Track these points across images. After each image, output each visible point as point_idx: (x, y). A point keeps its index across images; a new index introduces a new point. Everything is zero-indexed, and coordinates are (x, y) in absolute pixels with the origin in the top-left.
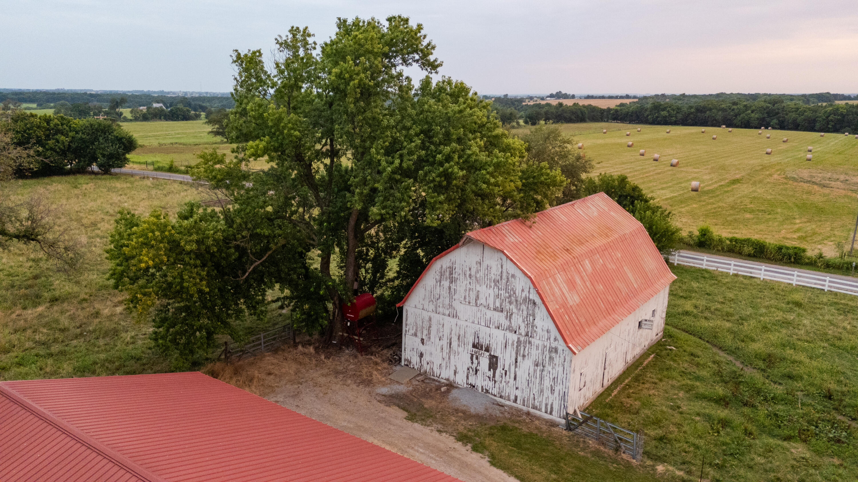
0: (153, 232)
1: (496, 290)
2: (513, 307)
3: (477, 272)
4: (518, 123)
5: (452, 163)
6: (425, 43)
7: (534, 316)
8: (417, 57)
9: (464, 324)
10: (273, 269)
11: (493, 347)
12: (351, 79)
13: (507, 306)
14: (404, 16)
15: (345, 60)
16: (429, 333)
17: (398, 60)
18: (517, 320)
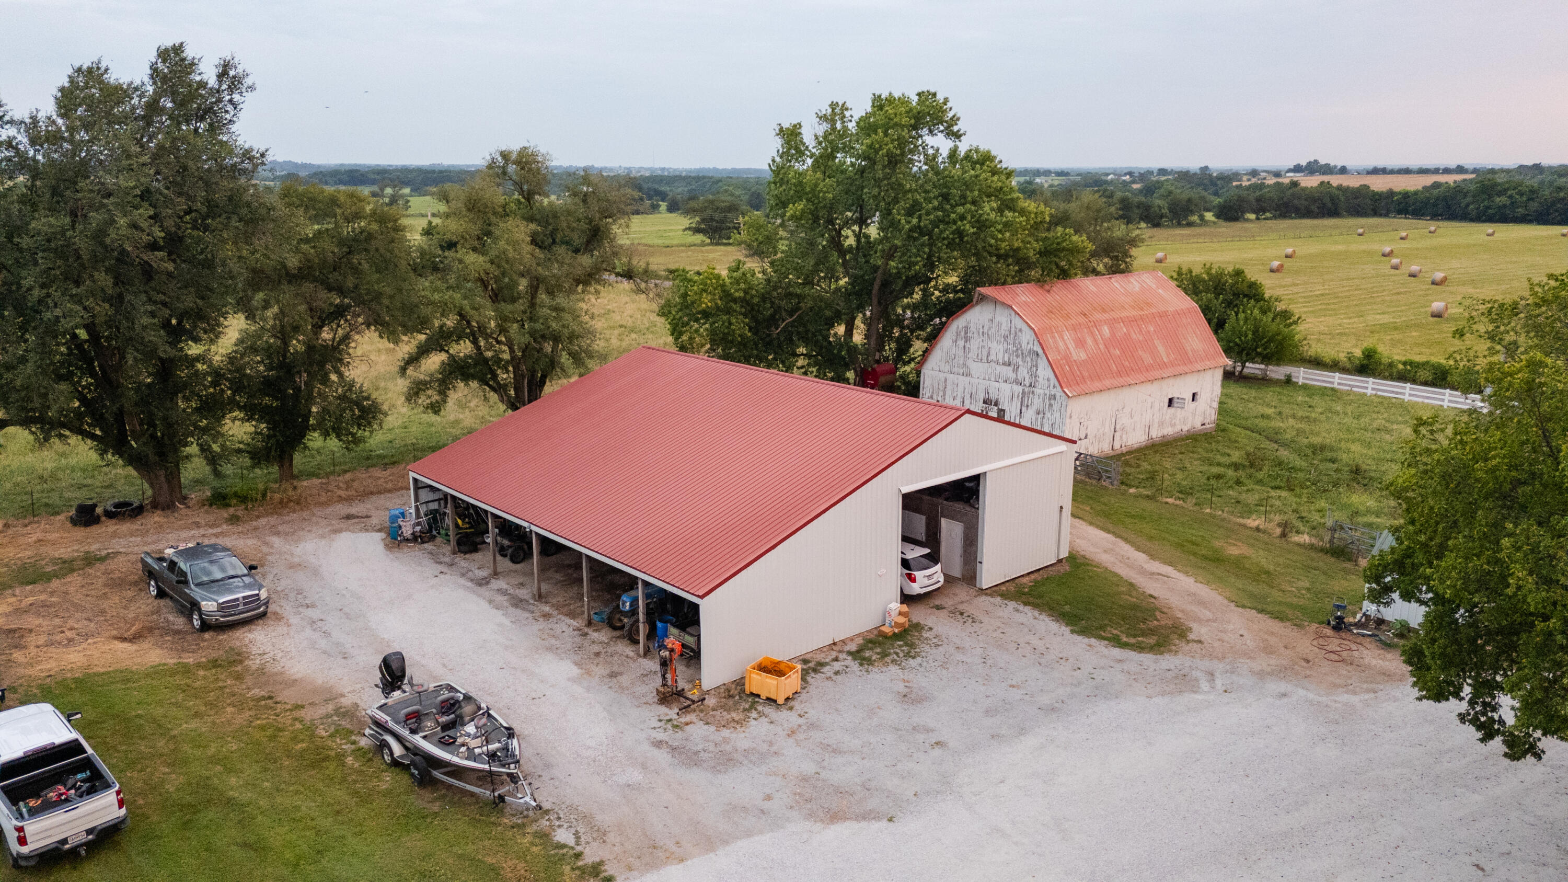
0: (710, 279)
1: (1005, 345)
2: (1019, 360)
3: (989, 329)
4: (1202, 218)
5: (965, 222)
6: (950, 115)
7: (1037, 367)
8: (942, 128)
9: (977, 381)
10: (801, 329)
11: (1001, 401)
12: (881, 148)
13: (1014, 360)
14: (932, 90)
15: (876, 133)
16: (944, 395)
17: (925, 131)
18: (1023, 373)
